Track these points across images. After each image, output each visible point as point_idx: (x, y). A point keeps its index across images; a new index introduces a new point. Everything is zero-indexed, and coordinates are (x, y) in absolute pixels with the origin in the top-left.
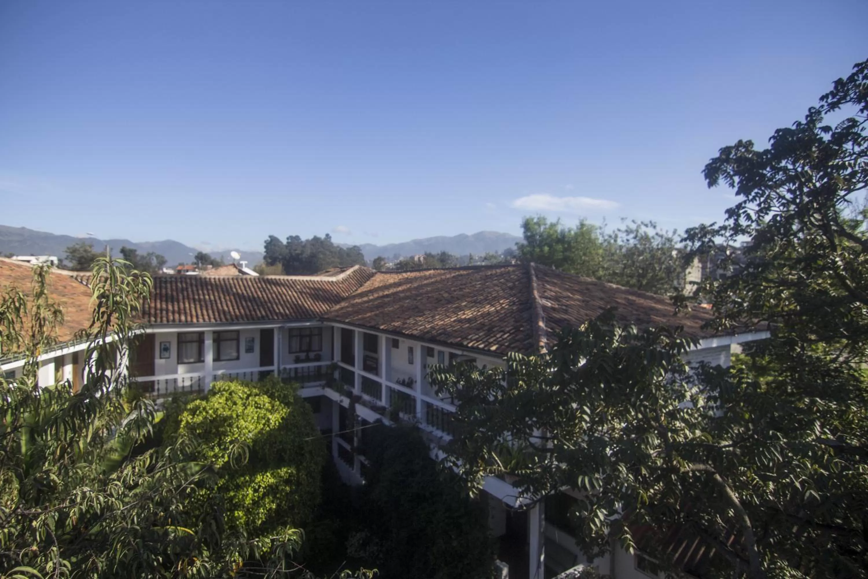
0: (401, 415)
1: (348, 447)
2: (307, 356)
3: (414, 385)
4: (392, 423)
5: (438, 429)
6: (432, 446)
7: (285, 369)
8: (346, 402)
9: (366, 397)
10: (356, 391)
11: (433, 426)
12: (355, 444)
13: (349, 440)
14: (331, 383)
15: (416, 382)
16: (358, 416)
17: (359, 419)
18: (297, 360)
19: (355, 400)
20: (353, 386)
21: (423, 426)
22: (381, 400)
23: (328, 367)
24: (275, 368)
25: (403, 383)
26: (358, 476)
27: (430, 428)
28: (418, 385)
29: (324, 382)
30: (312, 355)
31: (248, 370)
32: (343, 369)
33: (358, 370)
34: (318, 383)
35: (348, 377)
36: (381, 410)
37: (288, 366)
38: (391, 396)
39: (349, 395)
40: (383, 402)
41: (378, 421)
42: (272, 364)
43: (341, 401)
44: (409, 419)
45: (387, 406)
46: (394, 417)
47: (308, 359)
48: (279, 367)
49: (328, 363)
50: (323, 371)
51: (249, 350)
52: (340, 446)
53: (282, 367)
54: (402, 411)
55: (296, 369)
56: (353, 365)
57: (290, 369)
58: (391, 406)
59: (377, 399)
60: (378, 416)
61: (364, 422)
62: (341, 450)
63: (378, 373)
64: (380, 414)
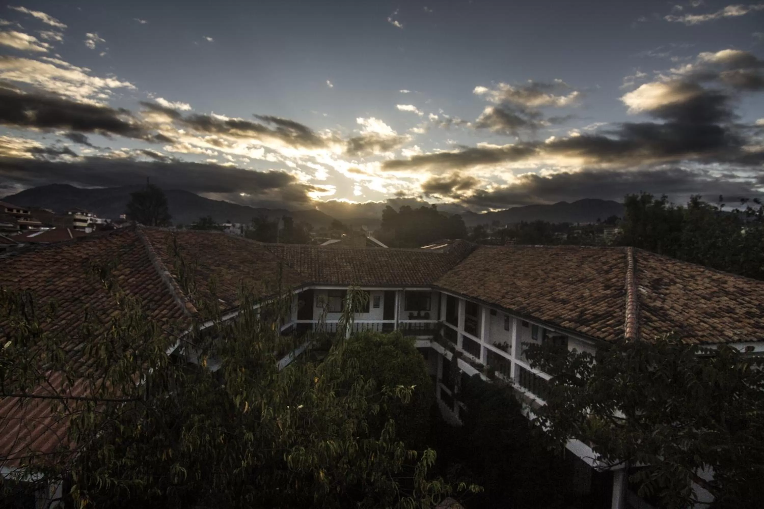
0: (497, 373)
1: (449, 392)
2: (419, 314)
3: (509, 349)
4: (488, 379)
5: (529, 390)
6: (524, 405)
7: (402, 323)
8: (450, 356)
9: (467, 354)
10: (459, 347)
11: (525, 387)
12: (456, 391)
13: (451, 388)
14: (437, 339)
15: (511, 347)
16: (460, 369)
17: (461, 371)
18: (411, 317)
19: (458, 355)
20: (456, 343)
21: (516, 386)
22: (479, 358)
23: (435, 325)
24: (395, 321)
25: (499, 346)
26: (457, 417)
27: (523, 390)
28: (513, 349)
29: (431, 337)
30: (423, 313)
31: (376, 322)
32: (447, 327)
33: (460, 330)
34: (426, 337)
35: (453, 336)
36: (479, 367)
37: (404, 321)
38: (488, 356)
39: (452, 350)
40: (482, 360)
41: (477, 376)
42: (393, 318)
43: (446, 354)
44: (504, 378)
45: (485, 364)
46: (490, 374)
47: (419, 317)
48: (397, 321)
49: (436, 321)
50: (432, 327)
51: (376, 306)
52: (442, 390)
53: (400, 322)
54: (497, 370)
55: (410, 324)
56: (456, 325)
57: (406, 323)
58: (488, 364)
59: (476, 357)
60: (476, 372)
61: (465, 375)
62: (444, 394)
63: (477, 335)
64: (478, 370)
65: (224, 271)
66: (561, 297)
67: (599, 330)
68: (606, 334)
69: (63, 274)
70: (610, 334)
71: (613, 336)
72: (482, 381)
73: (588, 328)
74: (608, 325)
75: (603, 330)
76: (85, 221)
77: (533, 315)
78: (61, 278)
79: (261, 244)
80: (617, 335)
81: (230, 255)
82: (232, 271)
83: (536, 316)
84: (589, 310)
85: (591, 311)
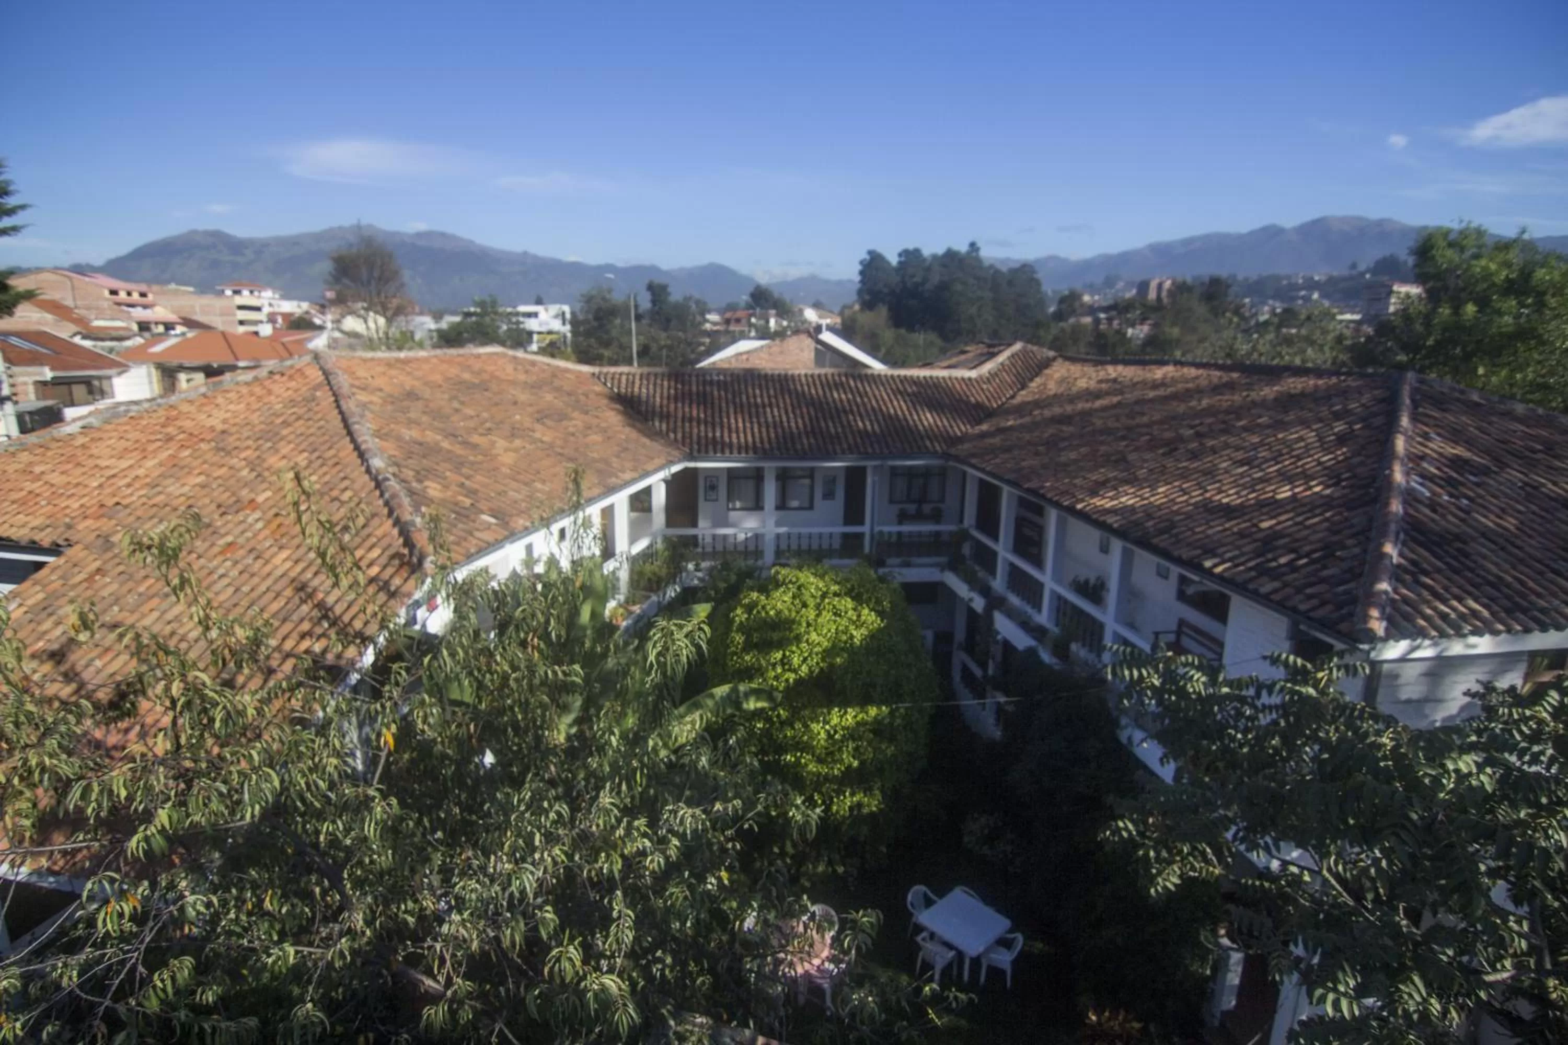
0: (1074, 647)
1: (977, 671)
2: (919, 511)
3: (1103, 599)
4: (1055, 660)
6: (1124, 721)
7: (881, 533)
8: (979, 604)
9: (1014, 600)
10: (998, 585)
14: (955, 565)
15: (1108, 593)
16: (998, 633)
17: (999, 638)
18: (903, 518)
19: (995, 602)
20: (993, 575)
22: (1039, 612)
23: (952, 534)
24: (866, 529)
25: (1083, 590)
28: (1112, 601)
29: (942, 560)
30: (927, 510)
31: (827, 530)
32: (978, 543)
33: (1004, 551)
34: (933, 560)
35: (987, 559)
36: (1038, 632)
37: (886, 529)
38: (1058, 610)
39: (985, 591)
40: (1043, 618)
41: (1032, 652)
42: (861, 523)
43: (971, 600)
44: (1089, 658)
45: (1049, 627)
46: (1061, 650)
47: (918, 519)
48: (872, 529)
49: (954, 528)
50: (945, 540)
51: (829, 495)
53: (877, 529)
54: (1076, 640)
55: (899, 534)
56: (996, 538)
57: (891, 533)
58: (1056, 627)
59: (1033, 608)
60: (1031, 642)
61: (1007, 646)
62: (967, 674)
63: (1038, 563)
64: (1035, 638)
65: (501, 444)
66: (1225, 501)
67: (1299, 590)
68: (1315, 602)
69: (182, 468)
70: (1323, 604)
71: (1329, 608)
72: (1041, 662)
73: (1276, 584)
74: (1323, 581)
75: (1309, 591)
76: (258, 309)
77: (1155, 541)
78: (178, 479)
79: (586, 369)
80: (1339, 607)
81: (515, 403)
82: (518, 443)
83: (1162, 545)
84: (1283, 537)
85: (1286, 540)
